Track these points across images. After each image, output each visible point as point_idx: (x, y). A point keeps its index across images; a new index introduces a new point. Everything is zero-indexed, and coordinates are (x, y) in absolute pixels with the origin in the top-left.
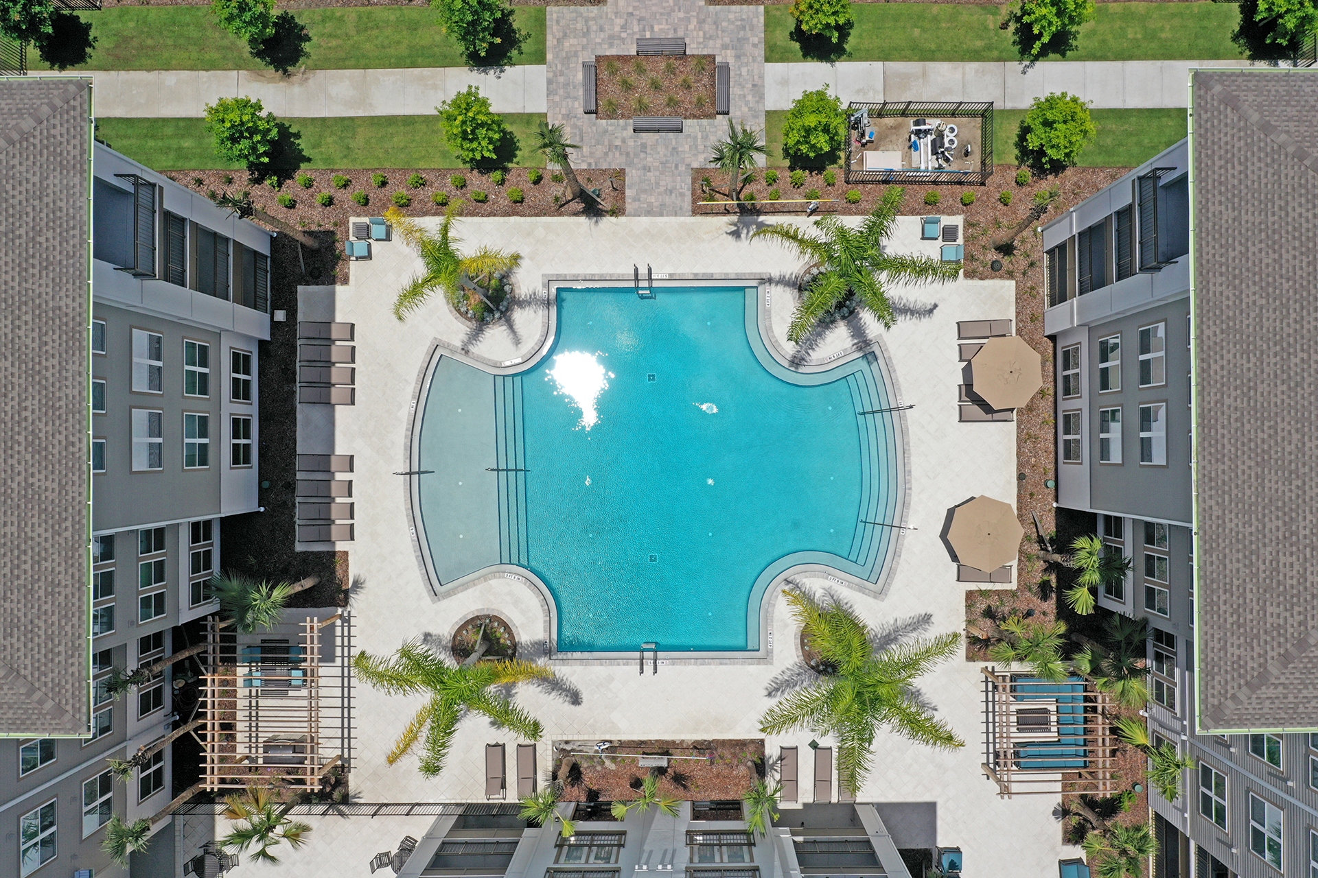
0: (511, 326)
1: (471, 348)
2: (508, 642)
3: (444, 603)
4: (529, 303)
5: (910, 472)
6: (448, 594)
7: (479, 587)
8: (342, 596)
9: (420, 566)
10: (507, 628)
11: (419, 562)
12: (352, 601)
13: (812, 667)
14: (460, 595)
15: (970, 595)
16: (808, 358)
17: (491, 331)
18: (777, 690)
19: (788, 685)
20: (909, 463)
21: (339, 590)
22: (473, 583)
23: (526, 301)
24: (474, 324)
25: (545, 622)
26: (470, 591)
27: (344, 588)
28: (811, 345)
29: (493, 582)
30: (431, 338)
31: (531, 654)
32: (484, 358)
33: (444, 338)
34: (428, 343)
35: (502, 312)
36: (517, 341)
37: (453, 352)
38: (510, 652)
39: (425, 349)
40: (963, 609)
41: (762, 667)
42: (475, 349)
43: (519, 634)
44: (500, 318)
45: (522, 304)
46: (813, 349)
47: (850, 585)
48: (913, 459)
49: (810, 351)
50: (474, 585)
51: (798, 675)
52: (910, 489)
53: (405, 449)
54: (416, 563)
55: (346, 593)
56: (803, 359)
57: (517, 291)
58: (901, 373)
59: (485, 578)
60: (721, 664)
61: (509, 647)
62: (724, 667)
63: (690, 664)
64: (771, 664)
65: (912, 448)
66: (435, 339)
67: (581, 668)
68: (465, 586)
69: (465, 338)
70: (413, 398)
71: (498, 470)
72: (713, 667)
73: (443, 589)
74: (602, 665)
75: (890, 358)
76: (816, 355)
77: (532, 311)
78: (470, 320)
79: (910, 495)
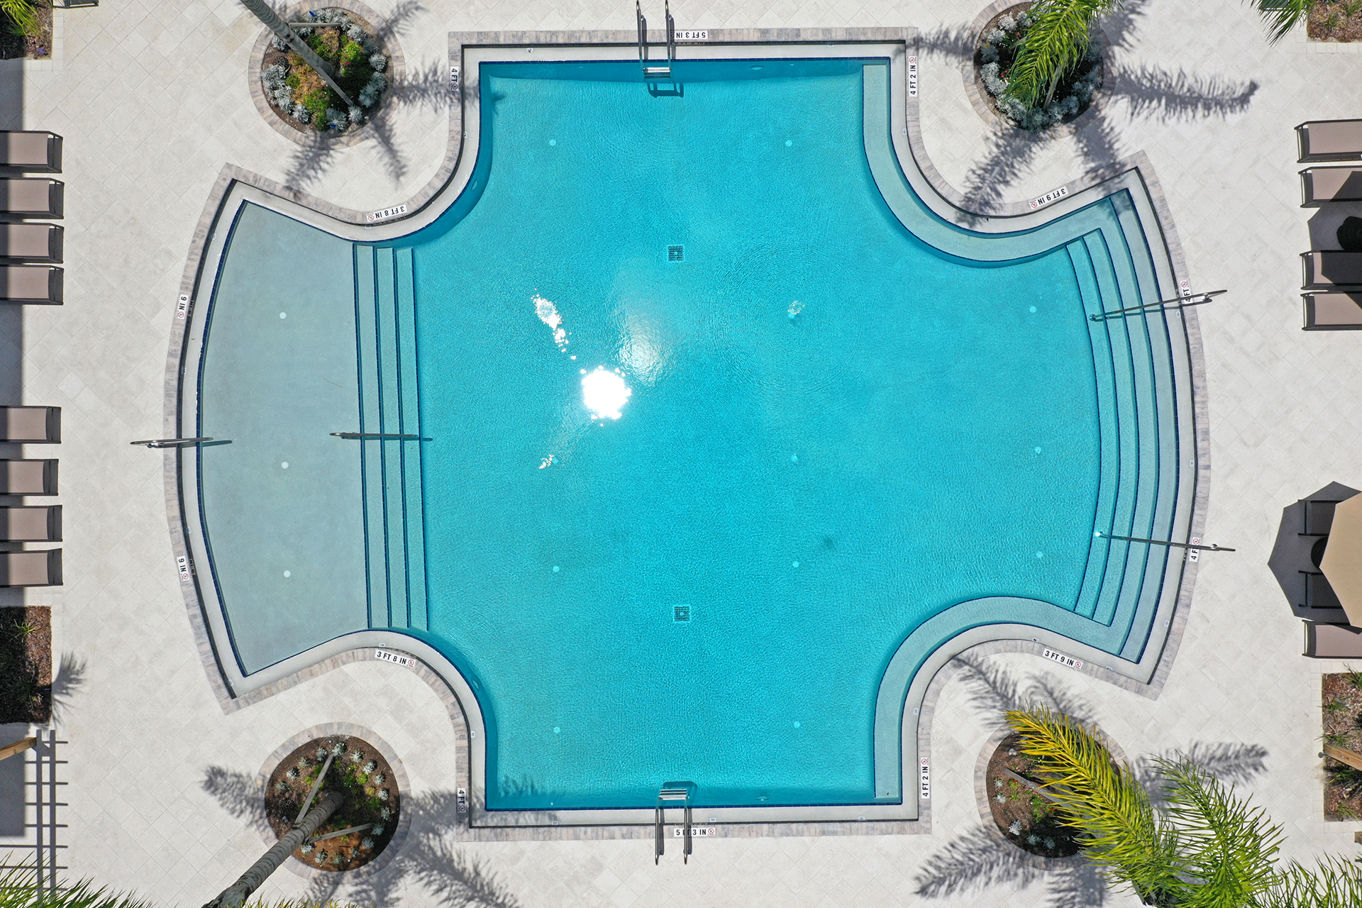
0: (386, 140)
1: (305, 185)
2: (381, 794)
3: (249, 713)
4: (423, 92)
5: (1207, 432)
6: (257, 695)
7: (320, 679)
8: (38, 699)
9: (198, 636)
10: (378, 762)
11: (196, 628)
12: (58, 710)
13: (1012, 837)
14: (282, 697)
15: (1330, 682)
16: (995, 202)
17: (346, 150)
18: (940, 882)
19: (961, 874)
20: (1206, 415)
21: (33, 688)
22: (309, 671)
23: (417, 87)
24: (310, 136)
25: (459, 749)
26: (303, 687)
27: (41, 682)
28: (1002, 174)
29: (350, 668)
30: (219, 166)
31: (432, 817)
32: (331, 207)
33: (248, 166)
34: (214, 176)
35: (366, 110)
36: (398, 170)
37: (268, 193)
38: (385, 813)
39: (207, 188)
40: (1318, 714)
41: (908, 839)
42: (311, 189)
43: (404, 775)
44: (362, 123)
45: (409, 93)
46: (1006, 183)
47: (1088, 667)
48: (1212, 406)
49: (1001, 188)
50: (312, 675)
51: (984, 850)
52: (1208, 467)
53: (167, 395)
54: (190, 631)
55: (47, 692)
56: (987, 204)
57: (397, 68)
58: (1184, 232)
59: (334, 660)
60: (823, 833)
61: (384, 804)
62: (830, 838)
63: (759, 834)
64: (928, 831)
65: (1210, 384)
66: (229, 166)
67: (535, 844)
68: (293, 678)
69: (292, 165)
70: (183, 287)
71: (362, 437)
72: (807, 839)
73: (249, 683)
74: (577, 838)
75: (1163, 200)
76: (1014, 195)
77: (428, 108)
78: (301, 125)
79: (1208, 480)
